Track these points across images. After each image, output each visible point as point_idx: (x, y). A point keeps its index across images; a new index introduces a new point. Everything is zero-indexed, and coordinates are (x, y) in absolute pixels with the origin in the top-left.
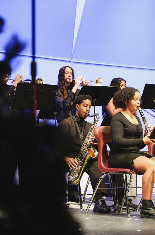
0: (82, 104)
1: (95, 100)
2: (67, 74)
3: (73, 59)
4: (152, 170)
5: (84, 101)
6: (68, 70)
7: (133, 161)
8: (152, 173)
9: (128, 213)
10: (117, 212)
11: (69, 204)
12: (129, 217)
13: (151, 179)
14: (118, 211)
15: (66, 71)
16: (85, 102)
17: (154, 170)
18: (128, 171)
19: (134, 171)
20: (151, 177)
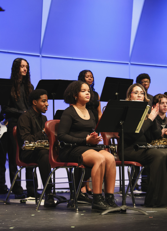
0: (41, 100)
1: (54, 93)
2: (22, 67)
3: (42, 54)
4: (100, 163)
5: (41, 96)
6: (23, 63)
7: (82, 155)
8: (100, 167)
9: (76, 208)
10: (70, 207)
11: (26, 200)
12: (77, 212)
13: (100, 172)
14: (72, 206)
15: (22, 64)
16: (43, 98)
17: (102, 163)
18: (77, 165)
19: (82, 164)
20: (99, 170)
